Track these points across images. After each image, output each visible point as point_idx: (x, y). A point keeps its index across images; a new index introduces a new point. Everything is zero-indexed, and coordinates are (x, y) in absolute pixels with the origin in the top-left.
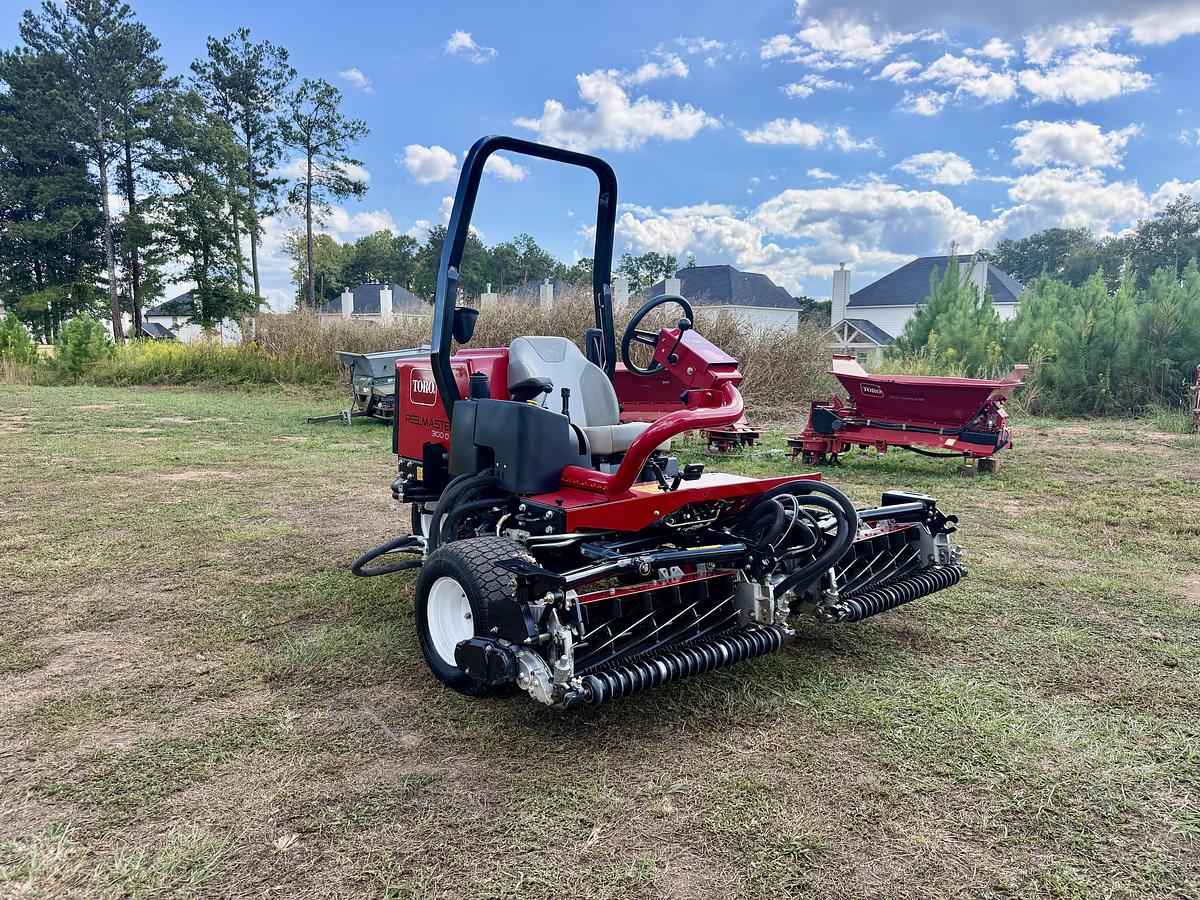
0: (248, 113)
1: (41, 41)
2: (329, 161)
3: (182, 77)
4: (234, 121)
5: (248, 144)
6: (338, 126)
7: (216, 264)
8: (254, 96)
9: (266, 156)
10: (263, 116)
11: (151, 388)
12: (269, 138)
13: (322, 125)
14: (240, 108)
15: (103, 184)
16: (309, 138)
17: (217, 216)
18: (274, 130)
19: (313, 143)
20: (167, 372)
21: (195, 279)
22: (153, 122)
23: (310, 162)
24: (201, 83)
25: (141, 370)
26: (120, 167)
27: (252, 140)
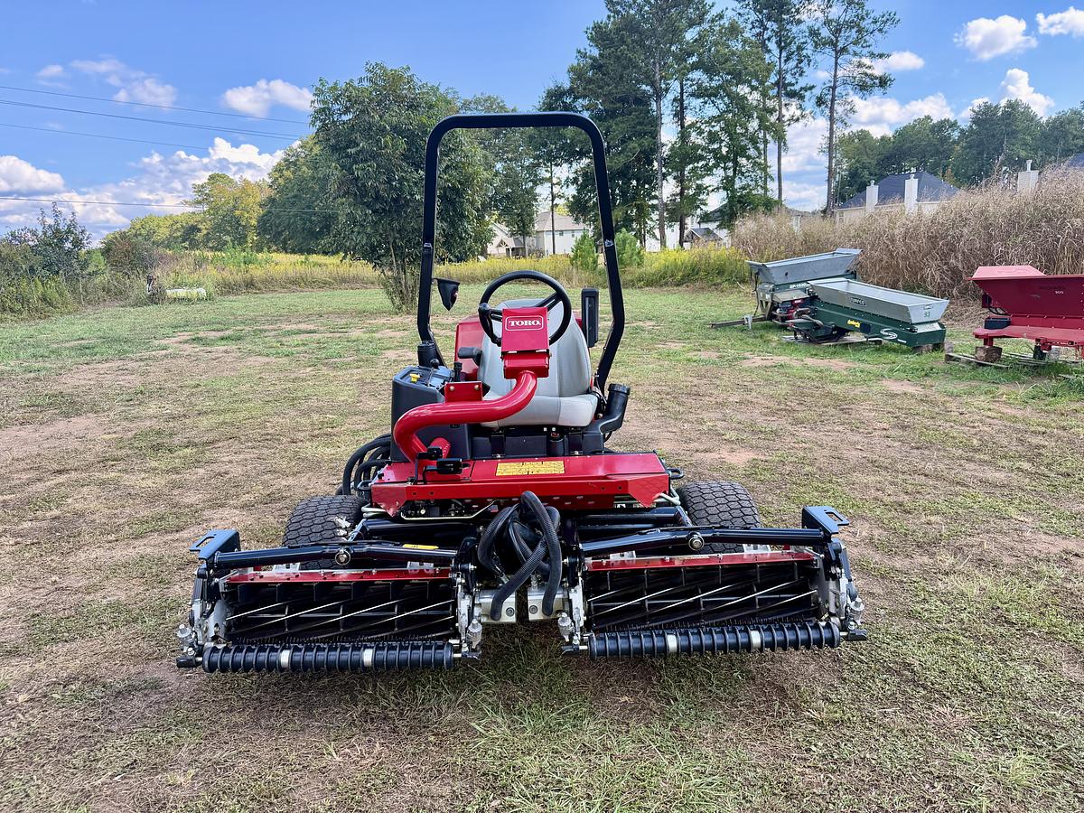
0: (781, 28)
1: (619, 7)
2: (855, 59)
3: (727, 9)
4: (769, 39)
5: (780, 58)
6: (865, 24)
7: (743, 174)
8: (788, 12)
9: (797, 67)
10: (795, 29)
11: (657, 290)
12: (800, 48)
13: (850, 25)
14: (775, 27)
15: (660, 117)
16: (837, 41)
17: (747, 129)
18: (802, 40)
19: (840, 45)
20: (672, 276)
21: (724, 189)
22: (700, 55)
23: (836, 63)
24: (741, 11)
25: (654, 275)
26: (675, 100)
27: (784, 54)
